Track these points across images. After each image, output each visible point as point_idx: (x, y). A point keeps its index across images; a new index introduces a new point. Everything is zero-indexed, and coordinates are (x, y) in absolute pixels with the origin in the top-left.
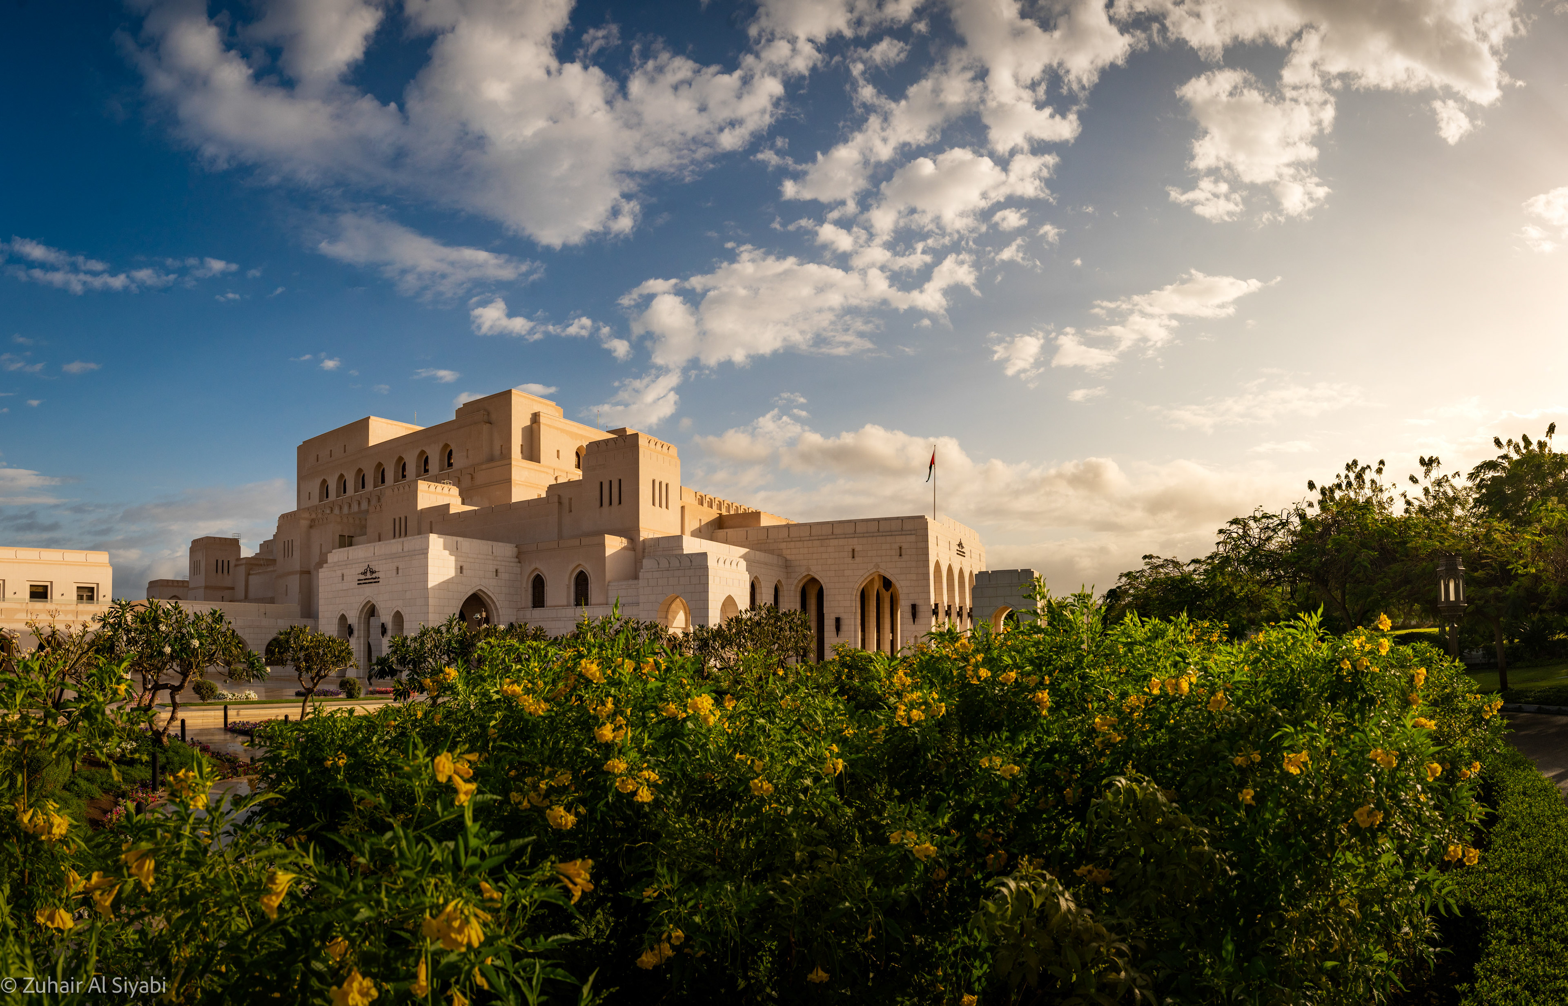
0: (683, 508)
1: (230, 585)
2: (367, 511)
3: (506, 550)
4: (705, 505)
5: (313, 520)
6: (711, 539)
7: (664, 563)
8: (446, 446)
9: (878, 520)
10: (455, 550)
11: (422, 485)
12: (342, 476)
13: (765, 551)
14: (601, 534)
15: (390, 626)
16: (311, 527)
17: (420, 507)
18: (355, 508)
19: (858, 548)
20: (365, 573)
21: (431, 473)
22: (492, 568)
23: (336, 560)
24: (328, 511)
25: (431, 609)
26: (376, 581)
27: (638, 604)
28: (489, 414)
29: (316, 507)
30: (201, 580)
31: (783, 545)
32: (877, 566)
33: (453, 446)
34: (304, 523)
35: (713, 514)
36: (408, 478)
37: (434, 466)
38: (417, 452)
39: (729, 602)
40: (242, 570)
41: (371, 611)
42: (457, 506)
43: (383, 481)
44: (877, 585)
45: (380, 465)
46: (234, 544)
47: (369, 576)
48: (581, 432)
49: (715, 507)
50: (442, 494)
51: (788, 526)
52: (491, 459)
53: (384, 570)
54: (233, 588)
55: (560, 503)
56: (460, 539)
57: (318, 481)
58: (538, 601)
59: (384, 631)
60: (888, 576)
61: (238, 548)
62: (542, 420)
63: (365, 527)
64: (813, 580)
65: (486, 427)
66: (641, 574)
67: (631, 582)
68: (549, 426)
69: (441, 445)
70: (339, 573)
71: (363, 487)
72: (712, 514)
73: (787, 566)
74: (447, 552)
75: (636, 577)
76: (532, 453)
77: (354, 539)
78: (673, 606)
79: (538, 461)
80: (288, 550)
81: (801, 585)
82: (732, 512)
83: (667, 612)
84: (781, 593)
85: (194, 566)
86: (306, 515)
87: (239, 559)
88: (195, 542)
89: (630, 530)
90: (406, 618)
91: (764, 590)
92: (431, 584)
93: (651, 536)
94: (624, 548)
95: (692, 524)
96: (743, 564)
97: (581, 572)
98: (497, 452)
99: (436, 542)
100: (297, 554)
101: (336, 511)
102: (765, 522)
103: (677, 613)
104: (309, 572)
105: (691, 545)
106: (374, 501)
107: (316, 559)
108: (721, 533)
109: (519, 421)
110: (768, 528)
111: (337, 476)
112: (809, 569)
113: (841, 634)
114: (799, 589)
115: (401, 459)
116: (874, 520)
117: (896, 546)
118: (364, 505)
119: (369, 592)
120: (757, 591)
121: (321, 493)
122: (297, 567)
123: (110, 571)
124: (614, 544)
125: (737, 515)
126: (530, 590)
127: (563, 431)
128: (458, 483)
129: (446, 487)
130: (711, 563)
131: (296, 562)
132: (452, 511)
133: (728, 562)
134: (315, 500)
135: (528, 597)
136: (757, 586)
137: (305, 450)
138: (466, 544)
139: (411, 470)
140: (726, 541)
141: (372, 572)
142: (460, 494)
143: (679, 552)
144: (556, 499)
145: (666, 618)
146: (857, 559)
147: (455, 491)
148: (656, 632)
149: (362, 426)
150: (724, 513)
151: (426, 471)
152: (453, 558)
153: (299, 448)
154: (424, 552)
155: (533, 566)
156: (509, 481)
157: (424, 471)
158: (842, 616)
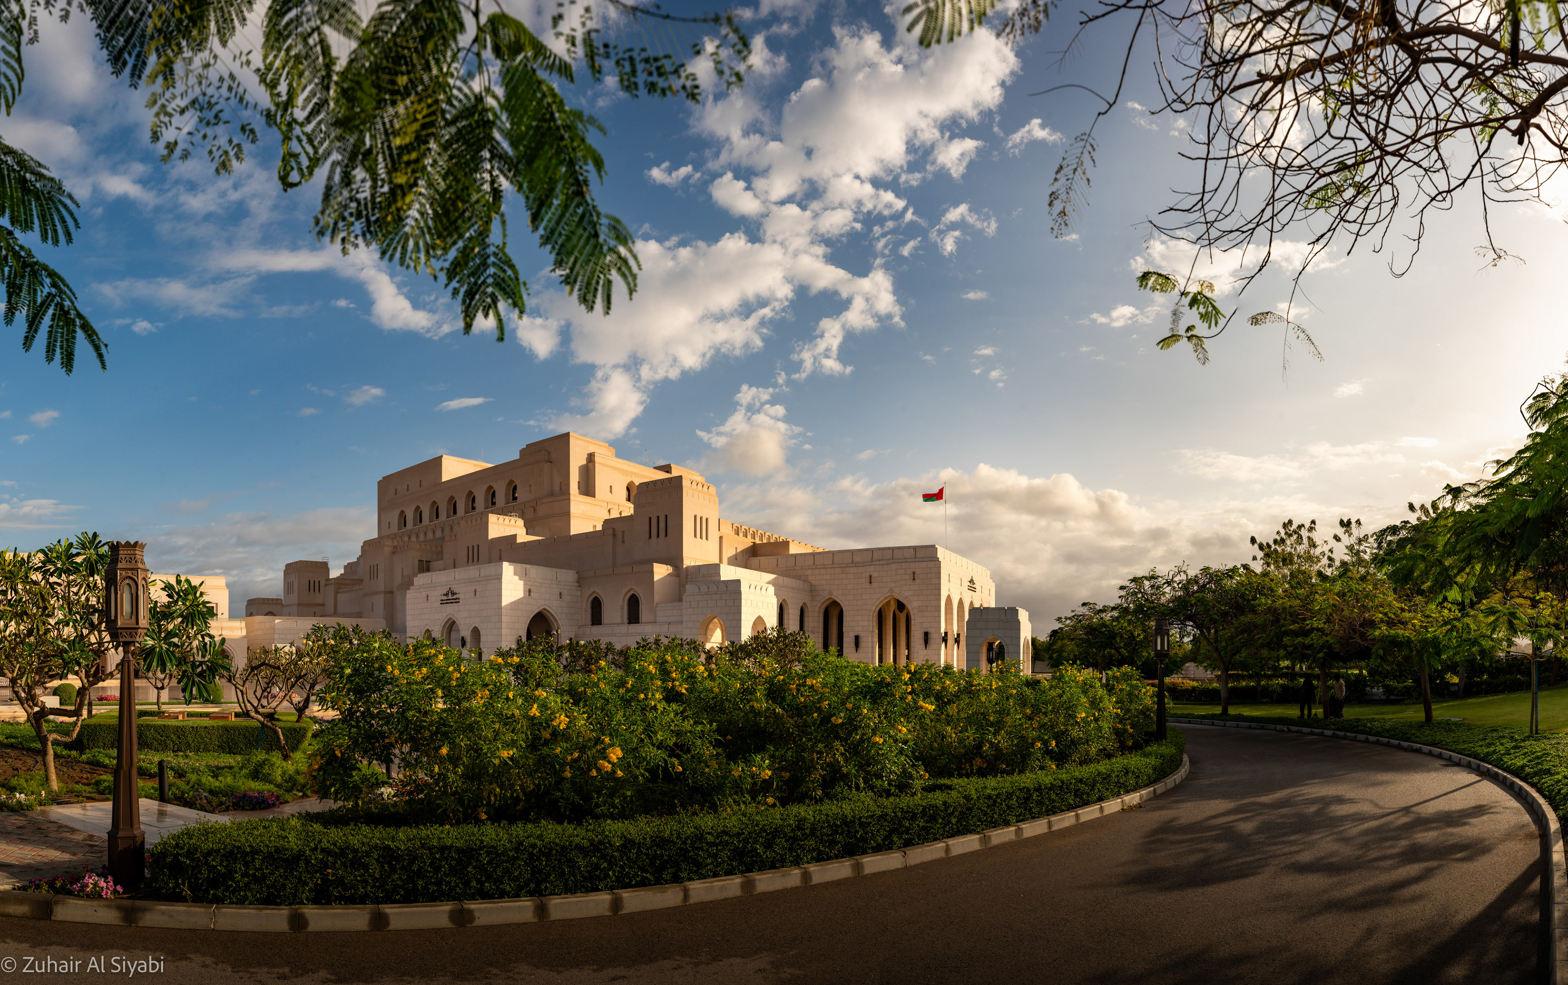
0: (721, 538)
1: (320, 602)
2: (443, 538)
3: (568, 576)
4: (741, 534)
5: (395, 547)
6: (746, 566)
7: (704, 589)
8: (511, 482)
9: (892, 549)
10: (524, 576)
11: (493, 518)
12: (418, 508)
13: (794, 577)
14: (650, 562)
15: (468, 639)
16: (393, 553)
17: (490, 537)
18: (430, 535)
19: (874, 575)
20: (447, 595)
21: (497, 505)
22: (557, 592)
23: (421, 583)
24: (406, 539)
25: (504, 625)
26: (457, 601)
27: (681, 622)
28: (549, 454)
29: (395, 535)
30: (294, 599)
31: (809, 572)
32: (891, 590)
33: (517, 483)
34: (388, 550)
35: (747, 542)
36: (477, 510)
37: (500, 499)
38: (485, 487)
39: (759, 620)
40: (331, 589)
41: (451, 626)
42: (523, 537)
43: (455, 512)
44: (893, 607)
45: (452, 498)
46: (323, 567)
47: (450, 597)
48: (631, 469)
49: (749, 536)
50: (509, 525)
51: (813, 555)
52: (552, 494)
53: (463, 592)
54: (323, 605)
55: (614, 535)
56: (528, 566)
57: (397, 513)
58: (597, 619)
59: (464, 644)
60: (901, 599)
61: (328, 570)
62: (597, 459)
63: (442, 553)
64: (835, 603)
65: (547, 466)
66: (684, 598)
67: (676, 604)
68: (604, 465)
69: (507, 481)
70: (424, 594)
71: (437, 517)
72: (745, 543)
73: (812, 590)
74: (517, 578)
75: (680, 600)
76: (588, 488)
77: (432, 564)
78: (711, 626)
79: (593, 495)
80: (373, 572)
81: (824, 607)
82: (765, 541)
83: (707, 629)
84: (806, 614)
85: (288, 586)
86: (389, 543)
87: (328, 579)
88: (288, 566)
89: (674, 558)
90: (482, 632)
91: (791, 611)
92: (503, 604)
93: (693, 564)
94: (669, 575)
95: (729, 552)
96: (771, 589)
97: (633, 595)
98: (557, 488)
99: (508, 569)
100: (381, 576)
101: (414, 539)
102: (794, 549)
103: (713, 631)
104: (392, 592)
105: (728, 573)
106: (447, 531)
107: (398, 580)
108: (755, 561)
109: (577, 460)
110: (795, 556)
111: (413, 508)
112: (831, 593)
113: (860, 650)
114: (822, 611)
115: (471, 493)
116: (889, 548)
117: (910, 572)
118: (438, 534)
119: (450, 610)
120: (785, 612)
121: (399, 523)
122: (382, 588)
123: (227, 592)
124: (661, 571)
125: (769, 544)
126: (589, 611)
127: (615, 468)
128: (522, 516)
129: (513, 519)
130: (744, 588)
131: (381, 584)
132: (519, 540)
133: (758, 588)
134: (394, 529)
135: (586, 616)
136: (785, 607)
137: (385, 485)
138: (533, 570)
139: (480, 503)
140: (759, 568)
141: (453, 594)
142: (525, 525)
143: (715, 578)
144: (611, 532)
145: (706, 634)
146: (874, 585)
147: (520, 522)
148: (695, 647)
149: (437, 463)
150: (758, 541)
151: (493, 504)
152: (522, 582)
153: (379, 483)
154: (499, 577)
155: (592, 590)
156: (567, 514)
157: (492, 504)
158: (861, 634)
